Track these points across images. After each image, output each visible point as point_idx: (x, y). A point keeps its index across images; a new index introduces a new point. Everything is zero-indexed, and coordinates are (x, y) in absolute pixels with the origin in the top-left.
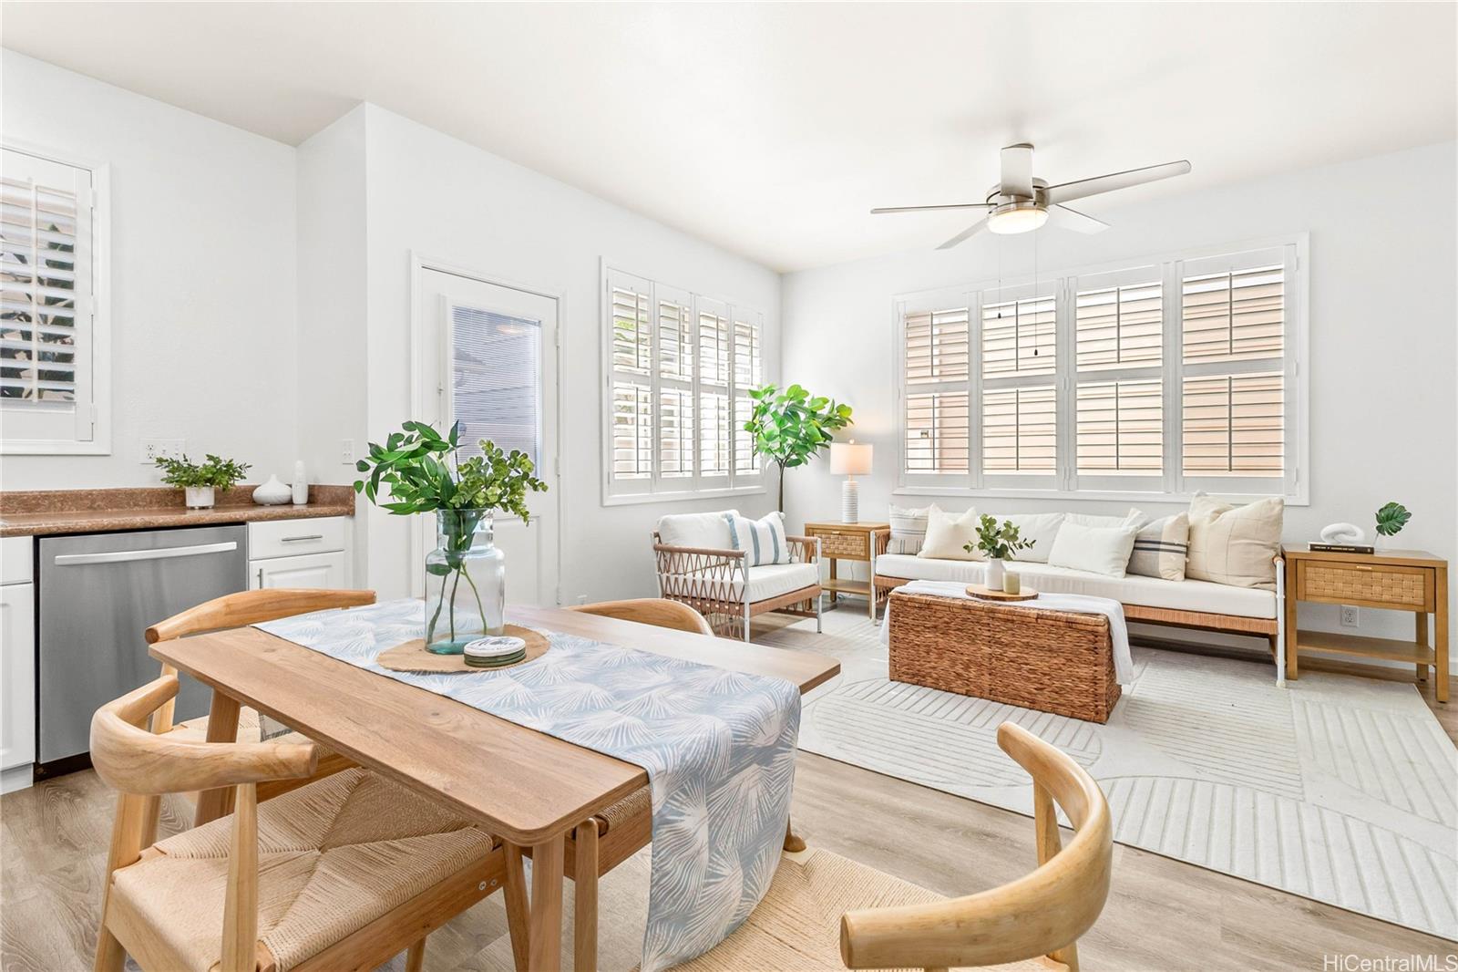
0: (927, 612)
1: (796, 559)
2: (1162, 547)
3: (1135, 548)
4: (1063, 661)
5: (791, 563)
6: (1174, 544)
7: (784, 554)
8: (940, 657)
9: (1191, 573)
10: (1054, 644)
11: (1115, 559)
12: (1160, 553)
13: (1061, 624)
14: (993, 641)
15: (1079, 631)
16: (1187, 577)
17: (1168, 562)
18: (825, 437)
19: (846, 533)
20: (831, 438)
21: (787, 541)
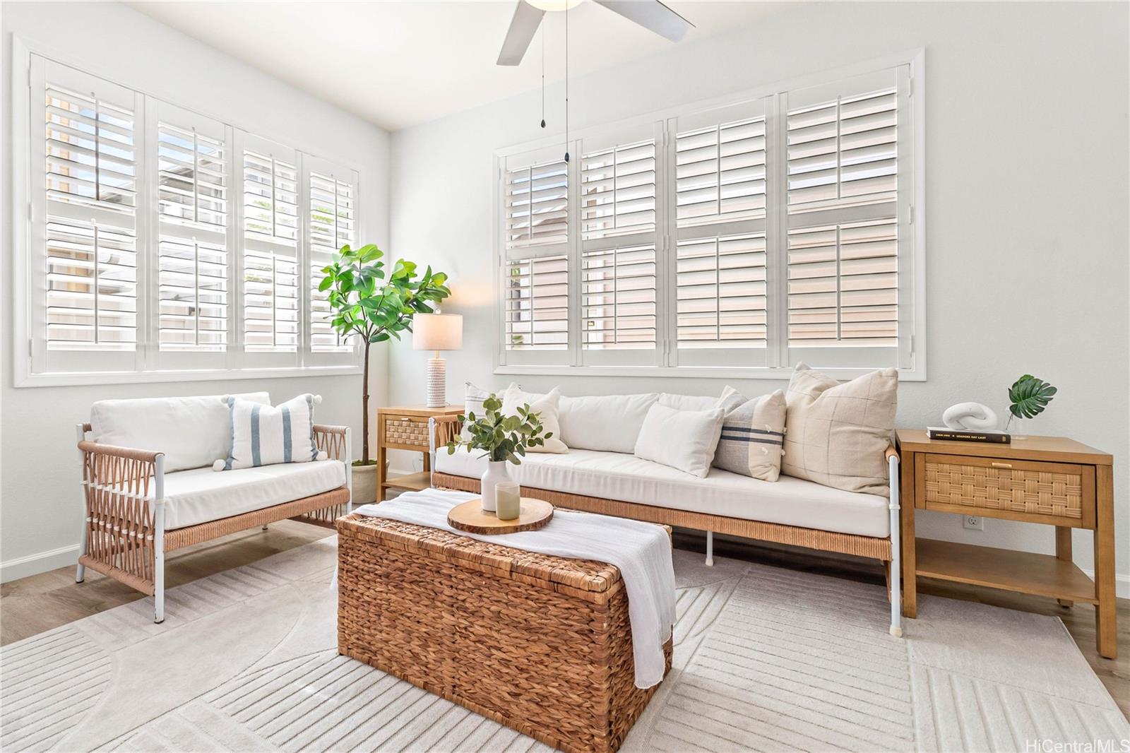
0: (380, 551)
2: (752, 435)
3: (722, 437)
4: (546, 649)
5: (314, 459)
6: (766, 432)
7: (301, 451)
8: (394, 623)
9: (788, 470)
10: (535, 620)
11: (695, 452)
12: (751, 443)
13: (544, 583)
14: (456, 606)
16: (783, 474)
17: (758, 455)
18: (421, 308)
19: (417, 419)
20: (431, 311)
21: (315, 431)
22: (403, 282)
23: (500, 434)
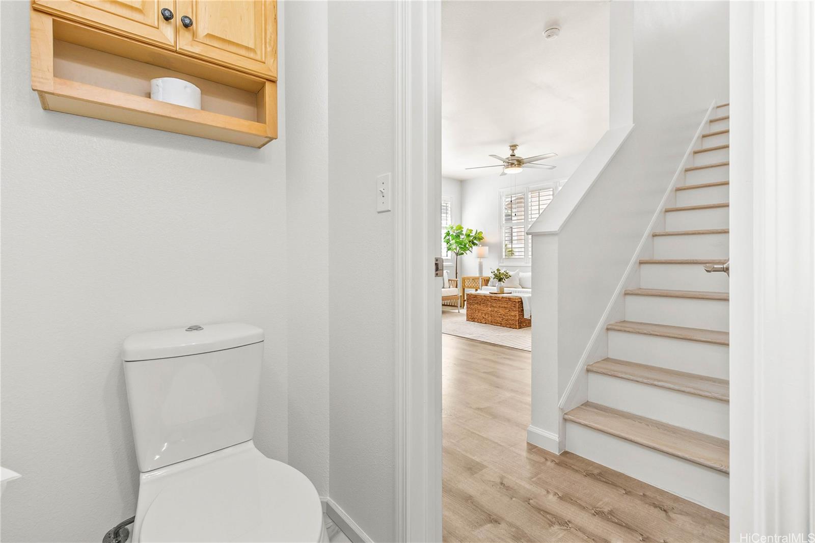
1: (451, 286)
4: (508, 311)
5: (449, 288)
7: (447, 284)
8: (479, 312)
10: (506, 306)
14: (492, 306)
15: (511, 301)
18: (474, 244)
19: (475, 279)
20: (477, 245)
21: (449, 280)
22: (468, 236)
23: (500, 276)
